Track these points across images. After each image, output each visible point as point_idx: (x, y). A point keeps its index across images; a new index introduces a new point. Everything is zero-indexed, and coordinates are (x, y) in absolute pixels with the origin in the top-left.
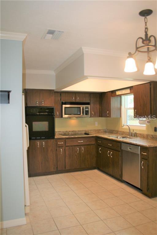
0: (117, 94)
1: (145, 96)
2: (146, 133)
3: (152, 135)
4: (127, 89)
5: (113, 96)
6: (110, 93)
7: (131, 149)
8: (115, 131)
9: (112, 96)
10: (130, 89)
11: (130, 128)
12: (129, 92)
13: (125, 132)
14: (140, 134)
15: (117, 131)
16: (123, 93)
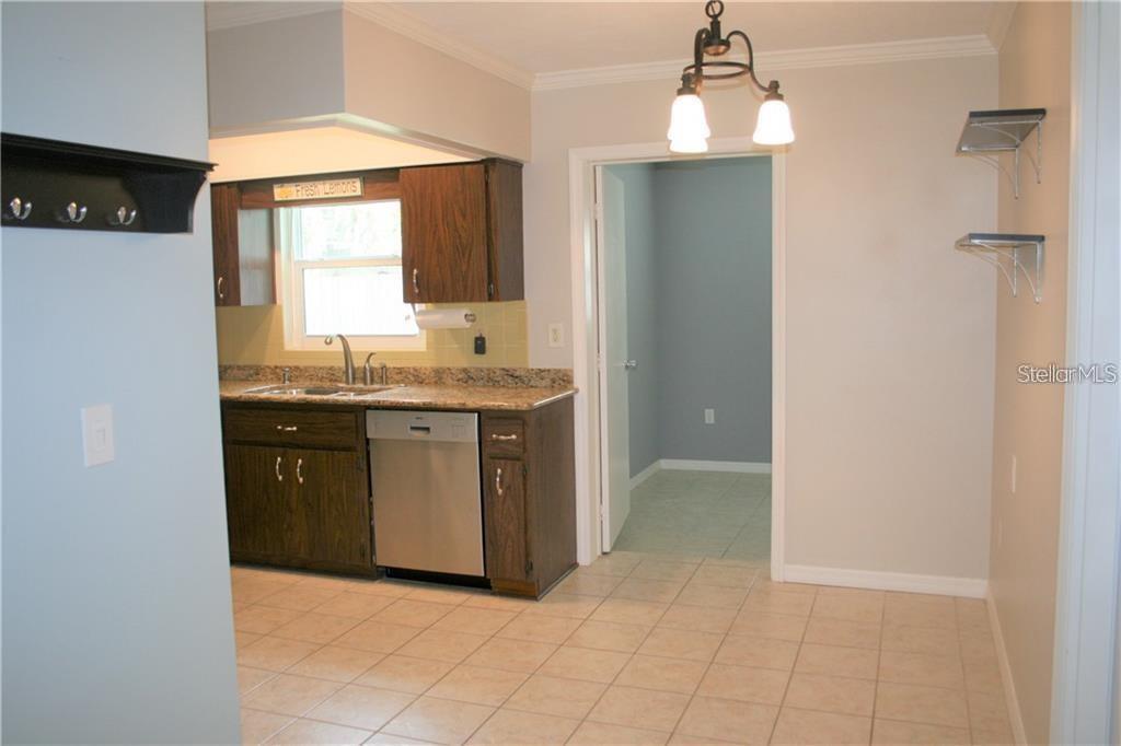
0: (277, 198)
1: (464, 216)
2: (428, 364)
3: (465, 370)
4: (345, 181)
5: (244, 203)
6: (234, 190)
7: (427, 429)
8: (239, 368)
9: (242, 208)
10: (364, 182)
11: (353, 348)
12: (359, 193)
13: (306, 369)
14: (400, 371)
15: (251, 367)
16: (322, 196)
